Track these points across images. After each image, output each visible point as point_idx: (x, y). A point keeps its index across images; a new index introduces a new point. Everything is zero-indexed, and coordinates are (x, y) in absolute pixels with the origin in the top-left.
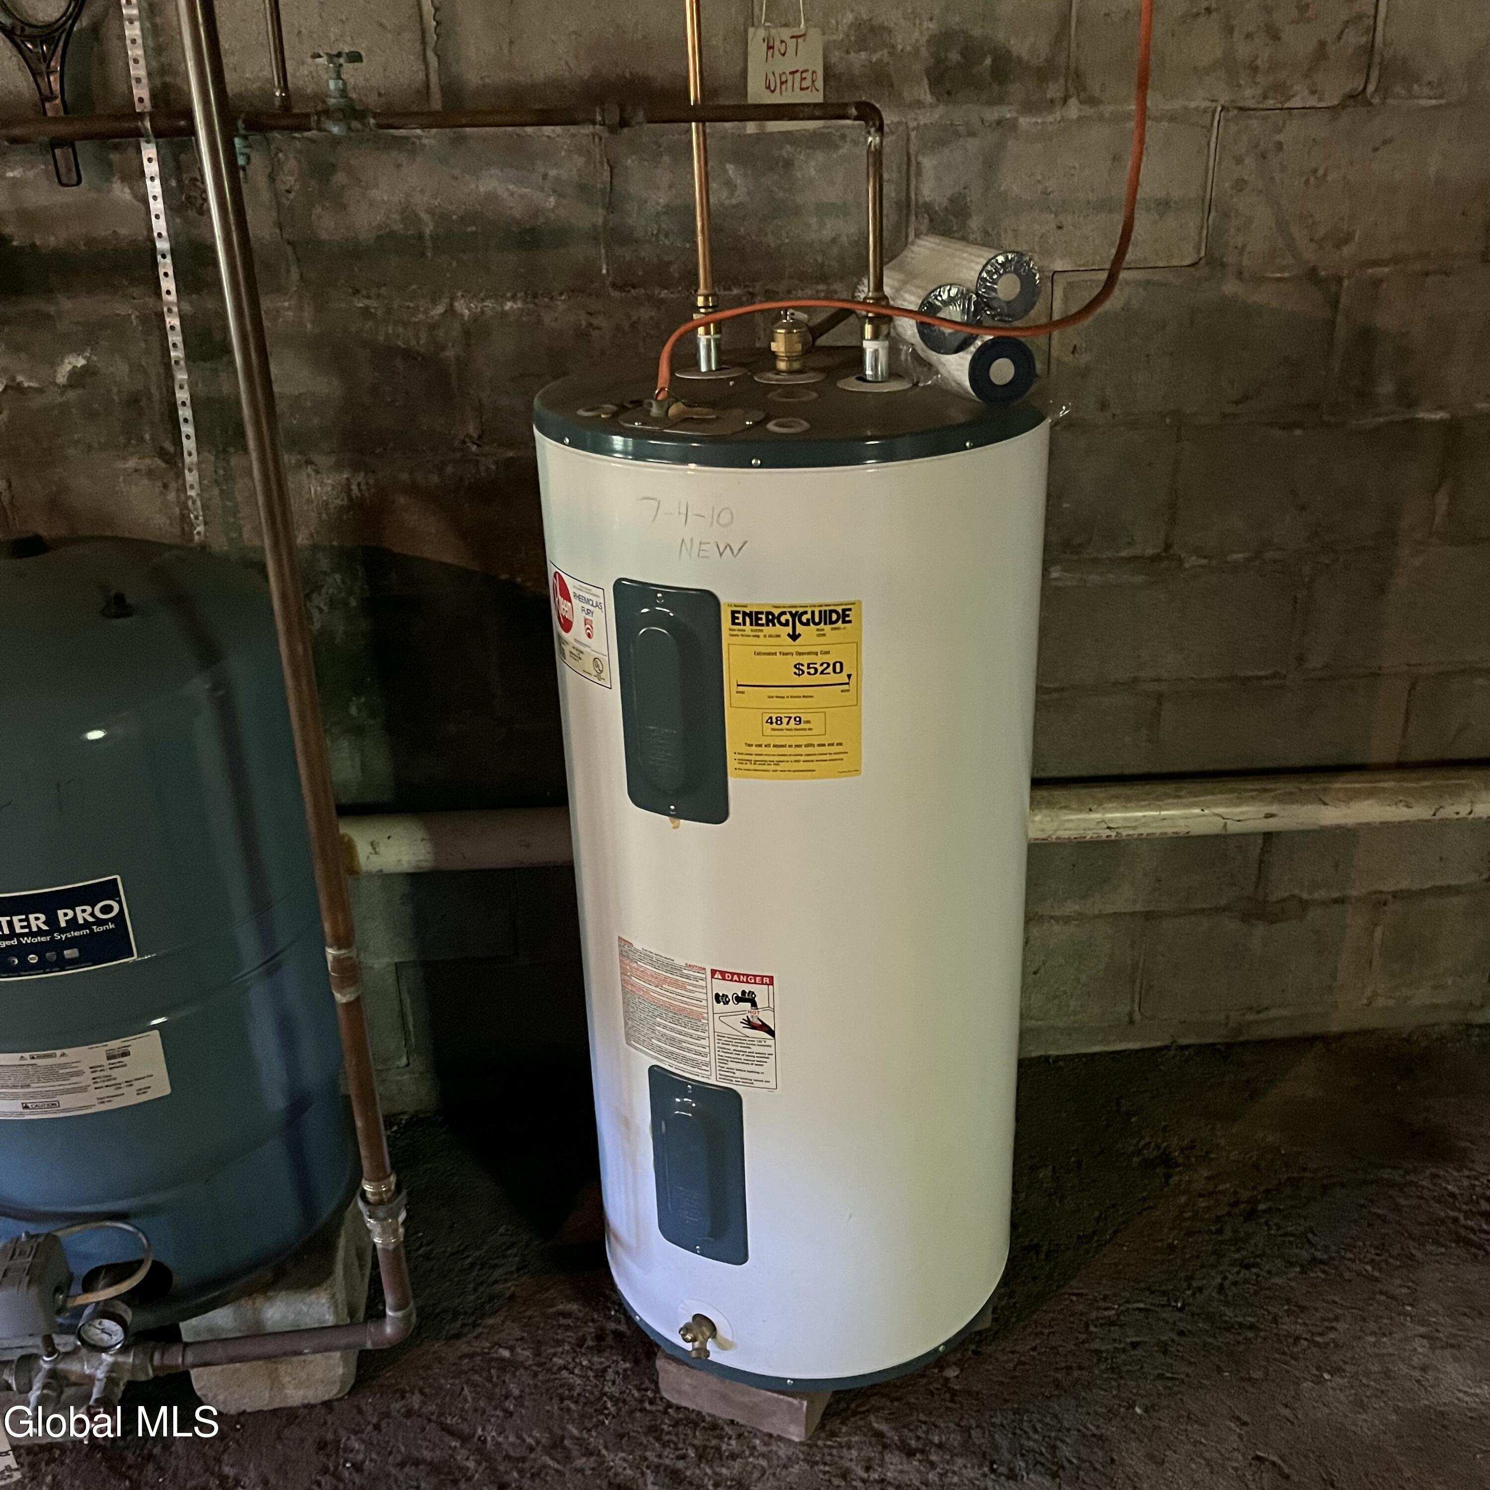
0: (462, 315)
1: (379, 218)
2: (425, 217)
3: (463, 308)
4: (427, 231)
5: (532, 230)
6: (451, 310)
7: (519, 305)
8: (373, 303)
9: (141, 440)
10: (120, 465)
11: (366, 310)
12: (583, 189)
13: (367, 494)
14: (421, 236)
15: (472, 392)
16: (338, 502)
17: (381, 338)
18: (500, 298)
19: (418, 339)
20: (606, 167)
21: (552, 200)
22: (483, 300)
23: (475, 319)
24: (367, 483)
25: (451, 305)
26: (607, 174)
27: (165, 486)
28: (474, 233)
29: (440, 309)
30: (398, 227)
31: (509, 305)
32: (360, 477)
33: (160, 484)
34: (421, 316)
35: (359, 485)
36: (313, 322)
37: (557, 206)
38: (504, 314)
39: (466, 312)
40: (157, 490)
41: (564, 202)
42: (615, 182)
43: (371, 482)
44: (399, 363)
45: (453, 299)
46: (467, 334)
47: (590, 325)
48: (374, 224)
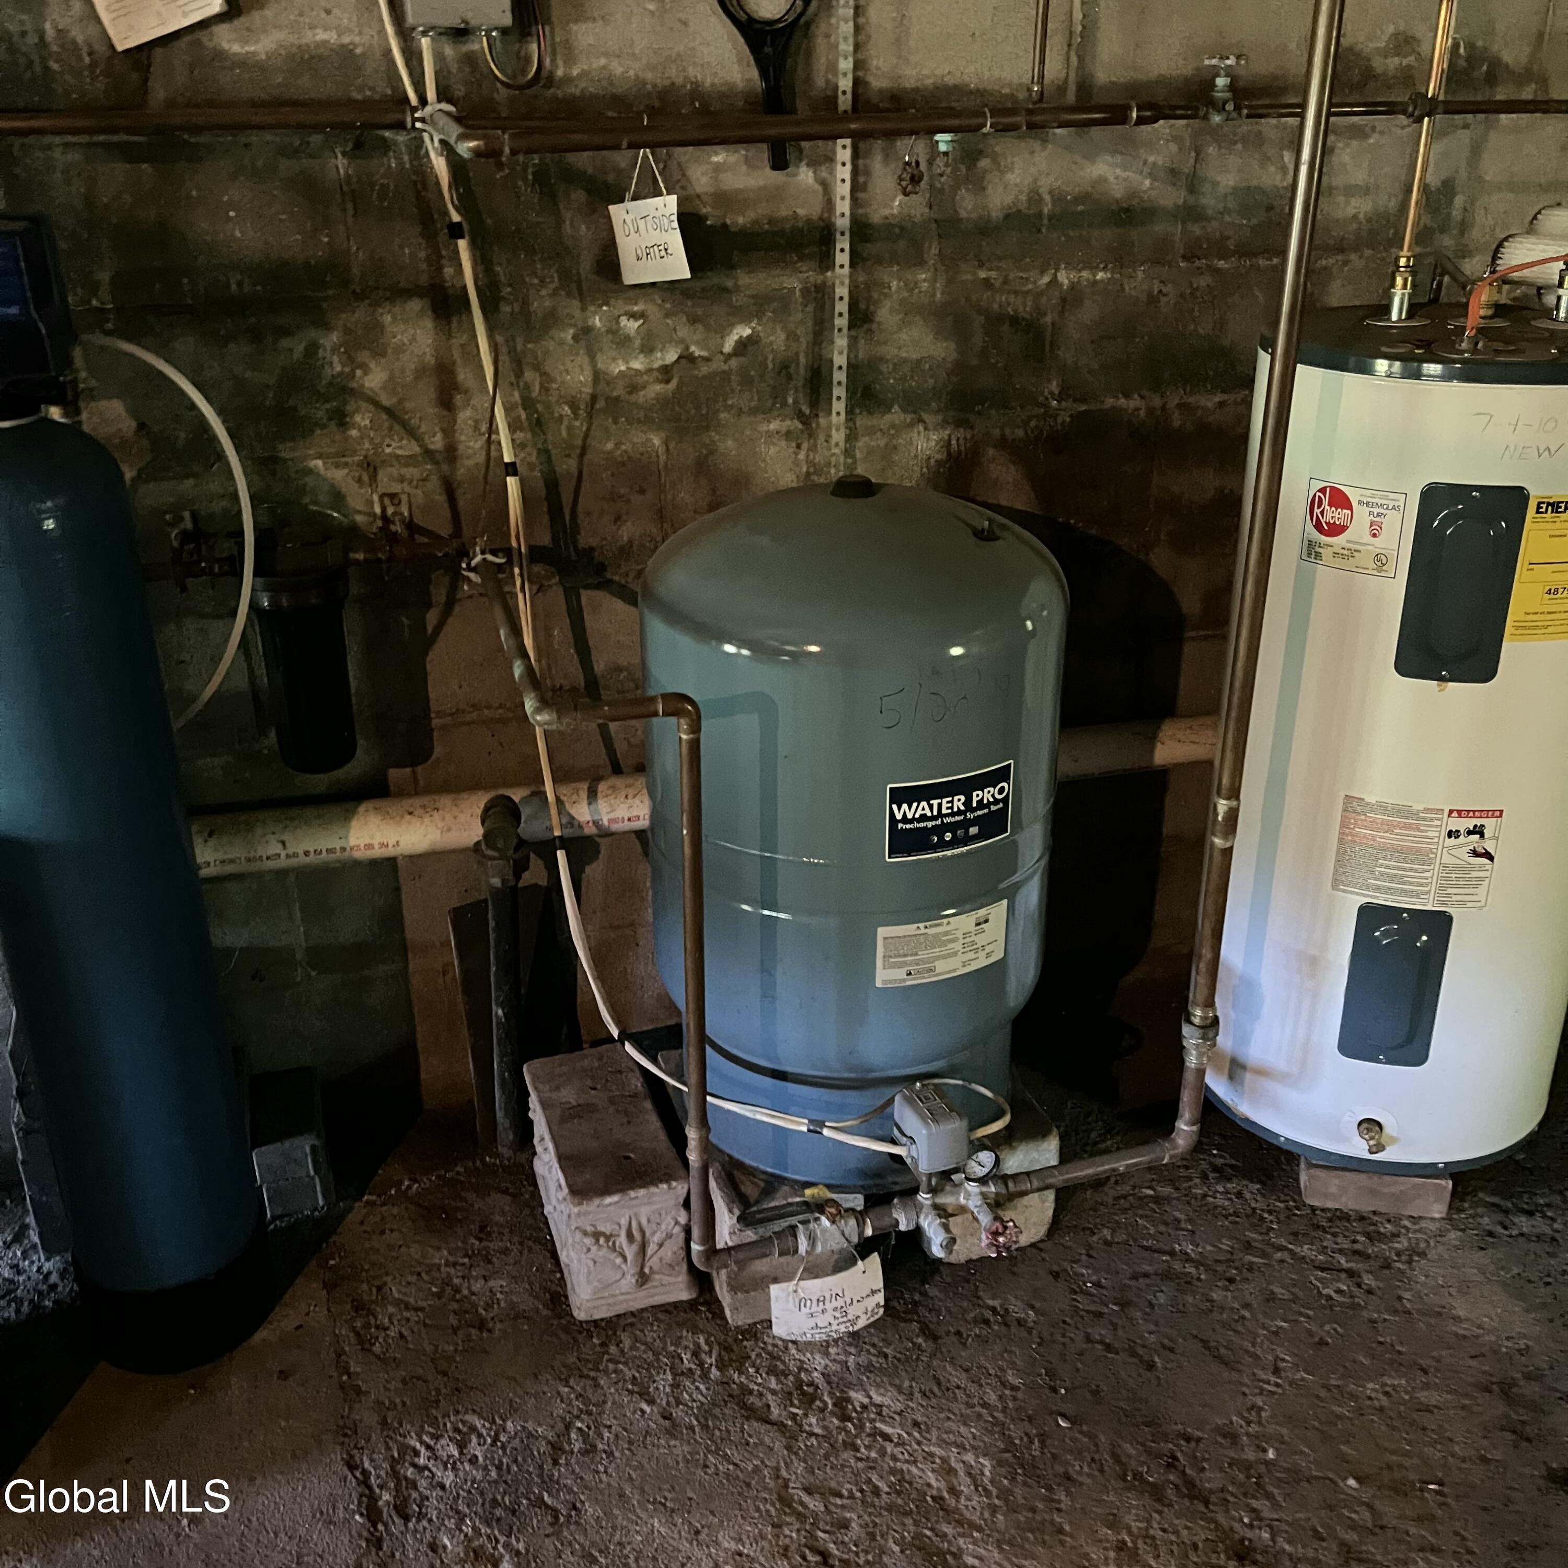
0: (1062, 285)
1: (1009, 200)
2: (1047, 198)
3: (1064, 277)
4: (1046, 211)
5: (1127, 210)
6: (1054, 281)
7: (1109, 275)
8: (993, 274)
9: (784, 404)
10: (763, 428)
11: (986, 281)
12: (1173, 172)
13: (963, 448)
14: (1040, 215)
15: (1060, 353)
16: (938, 457)
17: (996, 306)
18: (1094, 269)
19: (1025, 306)
20: (1193, 154)
21: (1147, 182)
22: (1080, 271)
23: (1073, 287)
24: (965, 439)
25: (1055, 275)
26: (1192, 161)
27: (799, 447)
28: (1082, 212)
29: (1046, 279)
30: (1023, 207)
31: (1100, 275)
32: (961, 433)
33: (794, 445)
34: (1030, 286)
35: (958, 440)
36: (943, 293)
37: (1151, 188)
38: (1095, 282)
39: (1066, 282)
40: (791, 450)
41: (1157, 184)
42: (1198, 166)
43: (969, 437)
44: (1006, 328)
45: (1057, 270)
46: (1064, 300)
47: (1160, 291)
48: (1005, 204)
